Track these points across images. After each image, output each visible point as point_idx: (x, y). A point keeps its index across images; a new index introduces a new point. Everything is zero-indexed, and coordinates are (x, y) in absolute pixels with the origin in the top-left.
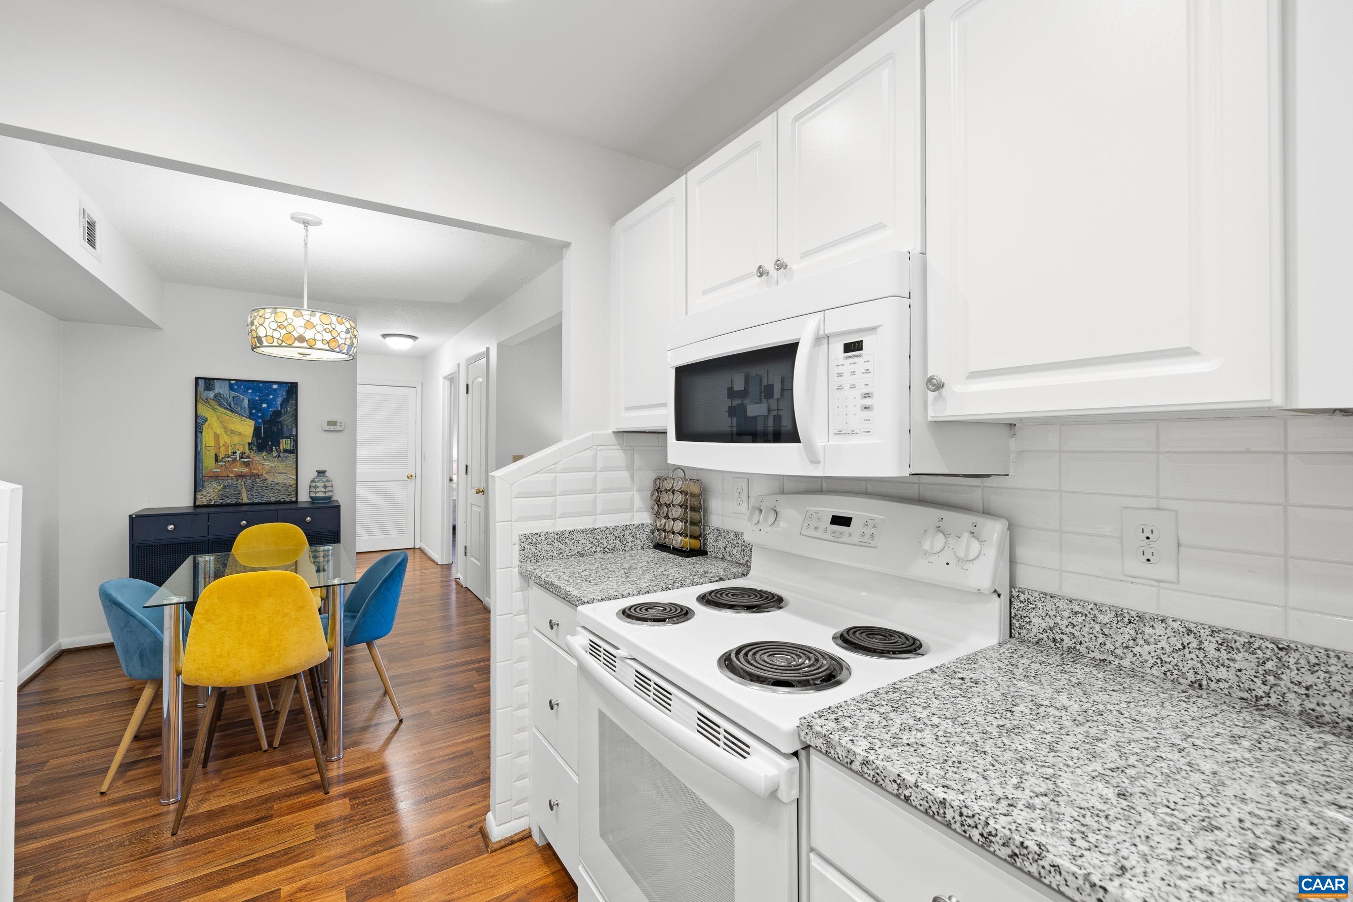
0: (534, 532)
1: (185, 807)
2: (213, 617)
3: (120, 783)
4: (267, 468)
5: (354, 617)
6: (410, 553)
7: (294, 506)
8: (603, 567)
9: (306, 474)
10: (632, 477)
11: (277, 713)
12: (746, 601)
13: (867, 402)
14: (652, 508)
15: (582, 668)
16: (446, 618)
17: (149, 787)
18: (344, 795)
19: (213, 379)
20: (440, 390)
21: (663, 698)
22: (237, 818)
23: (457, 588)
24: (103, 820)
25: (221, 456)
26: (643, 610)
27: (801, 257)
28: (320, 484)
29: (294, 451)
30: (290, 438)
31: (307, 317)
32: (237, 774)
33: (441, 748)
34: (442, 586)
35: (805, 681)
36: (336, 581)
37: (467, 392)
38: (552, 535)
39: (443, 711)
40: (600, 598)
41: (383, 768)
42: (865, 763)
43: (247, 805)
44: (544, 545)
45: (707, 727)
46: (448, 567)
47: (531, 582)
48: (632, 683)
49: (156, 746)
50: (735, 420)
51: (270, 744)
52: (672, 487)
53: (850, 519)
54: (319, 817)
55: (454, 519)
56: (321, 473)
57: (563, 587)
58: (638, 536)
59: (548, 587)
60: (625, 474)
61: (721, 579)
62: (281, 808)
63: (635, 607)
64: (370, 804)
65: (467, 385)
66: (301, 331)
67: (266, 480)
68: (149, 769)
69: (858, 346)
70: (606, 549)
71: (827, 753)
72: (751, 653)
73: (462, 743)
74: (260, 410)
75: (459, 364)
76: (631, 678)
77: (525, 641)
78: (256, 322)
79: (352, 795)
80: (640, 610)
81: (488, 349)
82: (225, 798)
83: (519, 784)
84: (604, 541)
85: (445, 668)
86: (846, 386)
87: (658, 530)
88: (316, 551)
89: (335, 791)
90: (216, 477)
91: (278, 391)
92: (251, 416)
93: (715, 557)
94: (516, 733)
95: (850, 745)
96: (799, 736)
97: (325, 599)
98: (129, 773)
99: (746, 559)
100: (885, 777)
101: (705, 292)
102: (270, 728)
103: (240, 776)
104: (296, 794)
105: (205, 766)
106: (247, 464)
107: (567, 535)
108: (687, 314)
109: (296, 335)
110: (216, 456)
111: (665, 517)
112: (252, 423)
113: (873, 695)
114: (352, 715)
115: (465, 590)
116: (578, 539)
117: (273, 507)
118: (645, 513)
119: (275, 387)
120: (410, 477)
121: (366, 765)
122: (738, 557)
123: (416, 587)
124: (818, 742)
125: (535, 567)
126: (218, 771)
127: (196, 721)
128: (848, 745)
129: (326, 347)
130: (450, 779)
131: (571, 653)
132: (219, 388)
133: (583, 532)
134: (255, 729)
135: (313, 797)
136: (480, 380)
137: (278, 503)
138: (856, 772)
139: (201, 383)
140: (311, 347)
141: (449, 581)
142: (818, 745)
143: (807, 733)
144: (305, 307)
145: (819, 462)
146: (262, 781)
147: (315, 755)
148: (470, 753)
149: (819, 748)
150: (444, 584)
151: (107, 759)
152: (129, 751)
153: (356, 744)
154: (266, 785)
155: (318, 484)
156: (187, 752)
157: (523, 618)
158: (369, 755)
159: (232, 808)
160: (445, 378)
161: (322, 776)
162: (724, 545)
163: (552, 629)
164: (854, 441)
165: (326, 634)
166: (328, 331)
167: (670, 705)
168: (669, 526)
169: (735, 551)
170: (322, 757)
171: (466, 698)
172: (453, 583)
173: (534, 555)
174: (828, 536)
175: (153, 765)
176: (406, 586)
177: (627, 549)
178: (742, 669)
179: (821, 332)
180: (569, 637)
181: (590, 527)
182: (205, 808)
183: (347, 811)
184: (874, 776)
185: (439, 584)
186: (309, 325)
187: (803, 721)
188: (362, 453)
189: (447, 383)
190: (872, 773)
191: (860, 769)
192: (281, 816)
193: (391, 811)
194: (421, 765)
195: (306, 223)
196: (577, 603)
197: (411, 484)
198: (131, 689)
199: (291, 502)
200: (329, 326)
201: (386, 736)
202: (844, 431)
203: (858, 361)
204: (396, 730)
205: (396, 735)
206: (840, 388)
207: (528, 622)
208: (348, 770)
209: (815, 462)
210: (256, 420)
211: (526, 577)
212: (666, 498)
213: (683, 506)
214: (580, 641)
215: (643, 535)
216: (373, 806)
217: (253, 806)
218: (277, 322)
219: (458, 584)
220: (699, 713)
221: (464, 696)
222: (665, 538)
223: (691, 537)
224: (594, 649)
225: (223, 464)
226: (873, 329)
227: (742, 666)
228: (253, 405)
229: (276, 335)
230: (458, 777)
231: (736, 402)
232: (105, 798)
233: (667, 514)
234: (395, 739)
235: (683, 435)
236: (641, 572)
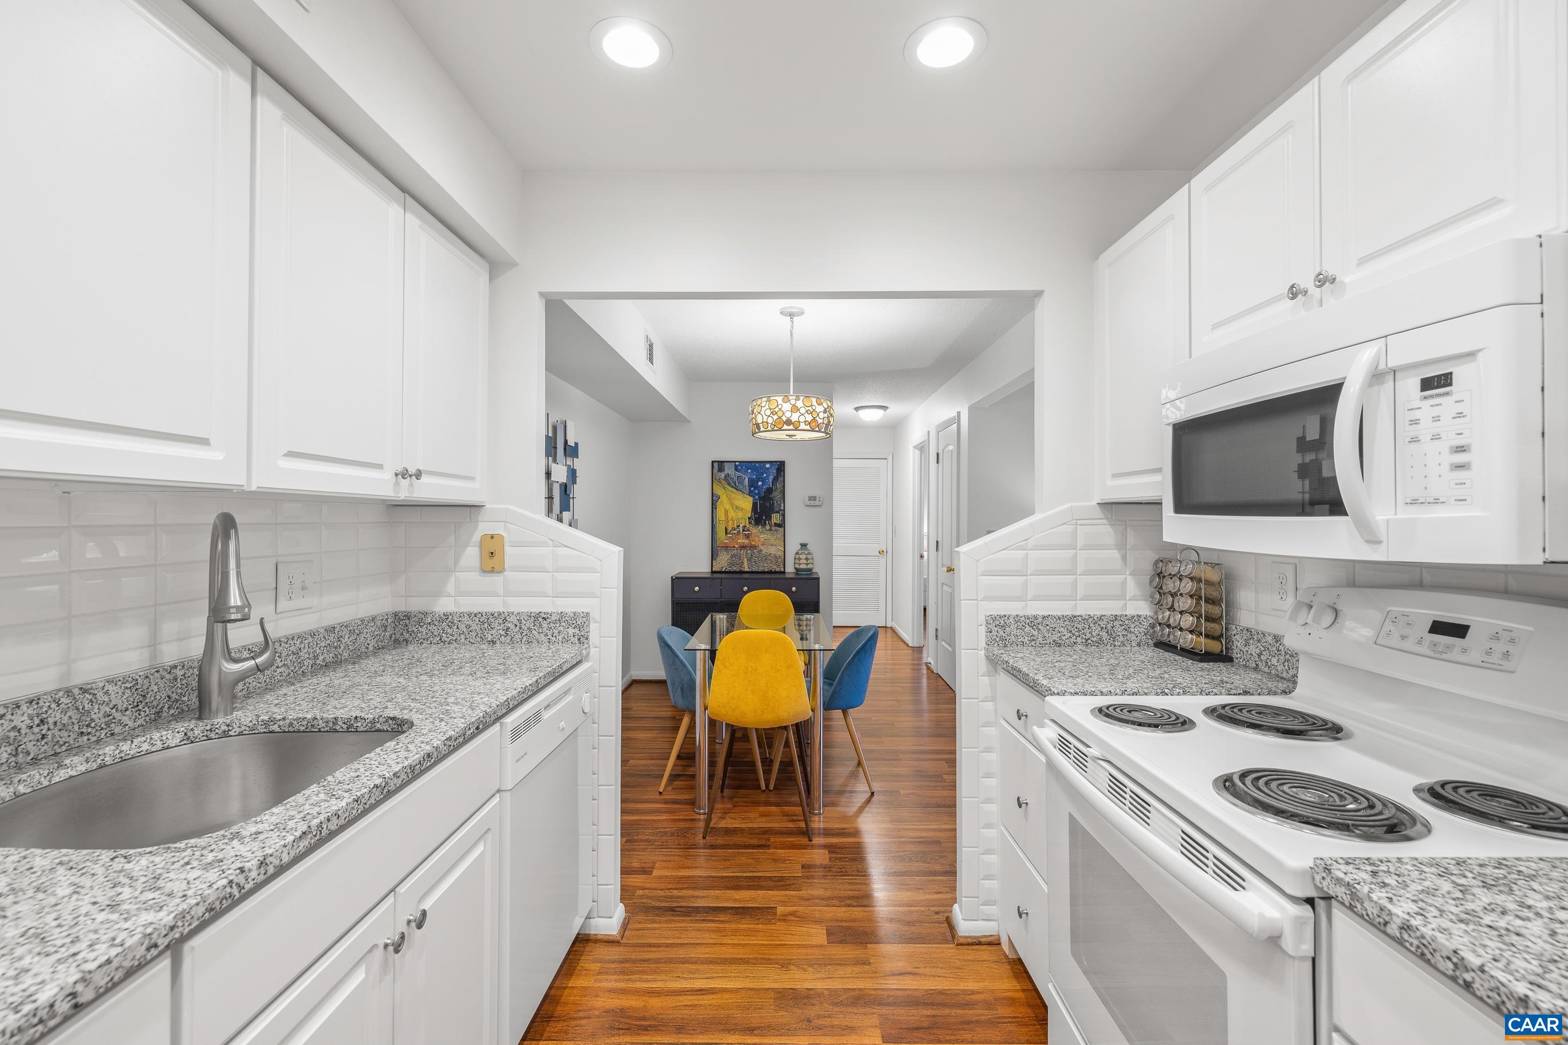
0: (1002, 614)
1: (711, 820)
2: (728, 664)
3: (670, 788)
4: (762, 540)
5: (831, 685)
6: (881, 633)
7: (782, 576)
8: (1082, 660)
9: (792, 547)
10: (1124, 558)
11: (771, 761)
12: (1277, 722)
13: (1460, 458)
14: (1152, 597)
15: (1051, 766)
16: (917, 702)
17: (687, 797)
18: (825, 847)
19: (724, 462)
20: (911, 459)
21: (1141, 809)
22: (745, 840)
23: (927, 673)
24: (661, 812)
25: (729, 529)
26: (1125, 711)
27: (1358, 265)
28: (803, 557)
29: (781, 525)
30: (779, 513)
31: (793, 402)
32: (744, 804)
33: (909, 829)
34: (913, 669)
35: (1343, 824)
36: (817, 647)
37: (938, 462)
38: (1023, 618)
39: (911, 794)
40: (1072, 691)
41: (856, 833)
42: (1406, 927)
43: (752, 831)
44: (1013, 629)
45: (1192, 849)
46: (919, 650)
47: (999, 668)
48: (1105, 787)
49: (691, 766)
50: (1307, 482)
51: (767, 786)
52: (1179, 572)
53: (1467, 627)
54: (804, 859)
55: (925, 600)
56: (804, 546)
57: (1031, 675)
58: (1132, 630)
59: (1015, 673)
60: (1115, 554)
61: (1246, 693)
62: (776, 842)
63: (1115, 707)
64: (846, 861)
65: (938, 454)
66: (788, 414)
67: (761, 551)
68: (687, 783)
69: (1446, 380)
70: (1089, 641)
71: (1351, 908)
72: (1265, 779)
73: (930, 830)
74: (756, 487)
75: (929, 432)
76: (1104, 781)
77: (992, 731)
78: (755, 411)
79: (831, 848)
80: (1121, 710)
81: (959, 413)
82: (736, 821)
83: (987, 883)
84: (1087, 631)
85: (915, 752)
86: (1425, 438)
87: (1160, 624)
88: (799, 620)
89: (817, 840)
90: (726, 548)
91: (770, 470)
92: (751, 493)
93: (1243, 665)
94: (983, 828)
95: (1385, 903)
96: (1313, 879)
97: (808, 664)
98: (675, 783)
99: (1291, 672)
100: (1434, 950)
101: (1215, 327)
102: (767, 772)
103: (746, 806)
104: (786, 834)
105: (722, 791)
106: (747, 537)
107: (1040, 620)
108: (1190, 357)
109: (784, 419)
110: (726, 529)
111: (1169, 609)
112: (751, 499)
113: (1454, 862)
114: (830, 778)
115: (935, 677)
116: (1053, 626)
117: (766, 576)
118: (1143, 602)
119: (768, 466)
120: (881, 552)
121: (843, 826)
122: (1279, 669)
123: (888, 667)
124: (1340, 891)
125: (1003, 651)
126: (731, 798)
127: (715, 753)
128: (1381, 902)
129: (808, 427)
130: (918, 861)
131: (1040, 749)
132: (729, 470)
133: (1060, 619)
134: (756, 770)
135: (800, 841)
136: (951, 447)
137: (770, 572)
138: (1393, 938)
139: (716, 465)
140: (796, 429)
141: (920, 665)
142: (1339, 895)
143: (1323, 878)
144: (792, 393)
145: (1380, 542)
146: (762, 815)
147: (802, 805)
148: (938, 842)
149: (1340, 899)
150: (916, 667)
151: (661, 768)
152: (674, 765)
153: (834, 804)
154: (764, 819)
155: (802, 557)
156: (711, 777)
157: (990, 705)
158: (845, 818)
159: (741, 830)
160: (915, 447)
161: (806, 824)
162: (1258, 651)
163: (1020, 719)
164: (1438, 513)
165: (809, 696)
166: (809, 412)
167: (1149, 818)
168: (1175, 620)
169: (1274, 661)
170: (807, 809)
171: (935, 786)
172: (925, 667)
173: (1002, 639)
174: (1424, 649)
175: (690, 781)
176: (876, 664)
177: (1116, 643)
178: (1245, 792)
179: (1382, 366)
180: (1035, 728)
181: (1069, 613)
182: (722, 824)
183: (826, 862)
184: (1418, 947)
185: (910, 667)
186: (795, 409)
187: (1319, 862)
188: (838, 528)
189: (917, 452)
190: (1416, 942)
191: (1398, 935)
192: (776, 848)
193: (863, 873)
194: (892, 840)
195: (791, 315)
196: (1046, 693)
197: (882, 560)
198: (674, 718)
199: (780, 572)
200: (810, 408)
201: (860, 805)
202: (1421, 500)
203: (1445, 404)
204: (868, 801)
205: (868, 806)
206: (1414, 440)
207: (996, 711)
208: (827, 826)
209: (1374, 541)
210: (754, 497)
211: (994, 662)
212: (1170, 585)
213: (1195, 596)
214: (1047, 734)
215: (1139, 630)
216: (848, 864)
217: (755, 834)
218: (770, 409)
219: (929, 668)
220: (1183, 831)
221: (933, 784)
222: (1169, 635)
223: (1207, 636)
224: (1064, 745)
225: (731, 535)
226: (1471, 355)
227: (1246, 789)
228: (752, 483)
229: (770, 420)
230: (924, 862)
231: (1309, 457)
232: (662, 797)
233: (1173, 605)
234: (867, 809)
235: (1182, 506)
236: (1131, 671)
